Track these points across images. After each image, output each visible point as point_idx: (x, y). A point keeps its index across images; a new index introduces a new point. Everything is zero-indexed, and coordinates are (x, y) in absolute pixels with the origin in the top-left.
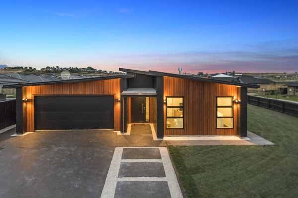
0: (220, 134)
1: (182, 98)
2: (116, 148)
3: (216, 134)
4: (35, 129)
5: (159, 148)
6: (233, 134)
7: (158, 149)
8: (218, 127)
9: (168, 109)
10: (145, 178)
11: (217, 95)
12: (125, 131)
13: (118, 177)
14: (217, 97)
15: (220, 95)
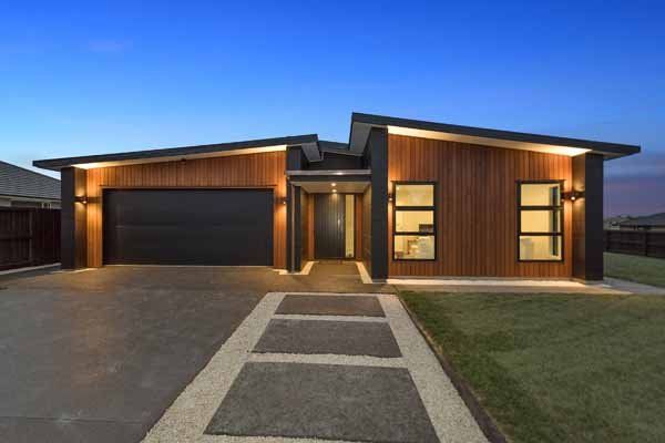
0: (527, 275)
1: (432, 187)
2: (269, 294)
3: (517, 274)
4: (104, 264)
5: (378, 295)
6: (561, 276)
7: (375, 298)
8: (521, 258)
9: (397, 213)
10: (336, 356)
11: (521, 179)
12: (299, 269)
13: (253, 352)
14: (519, 183)
15: (527, 179)
